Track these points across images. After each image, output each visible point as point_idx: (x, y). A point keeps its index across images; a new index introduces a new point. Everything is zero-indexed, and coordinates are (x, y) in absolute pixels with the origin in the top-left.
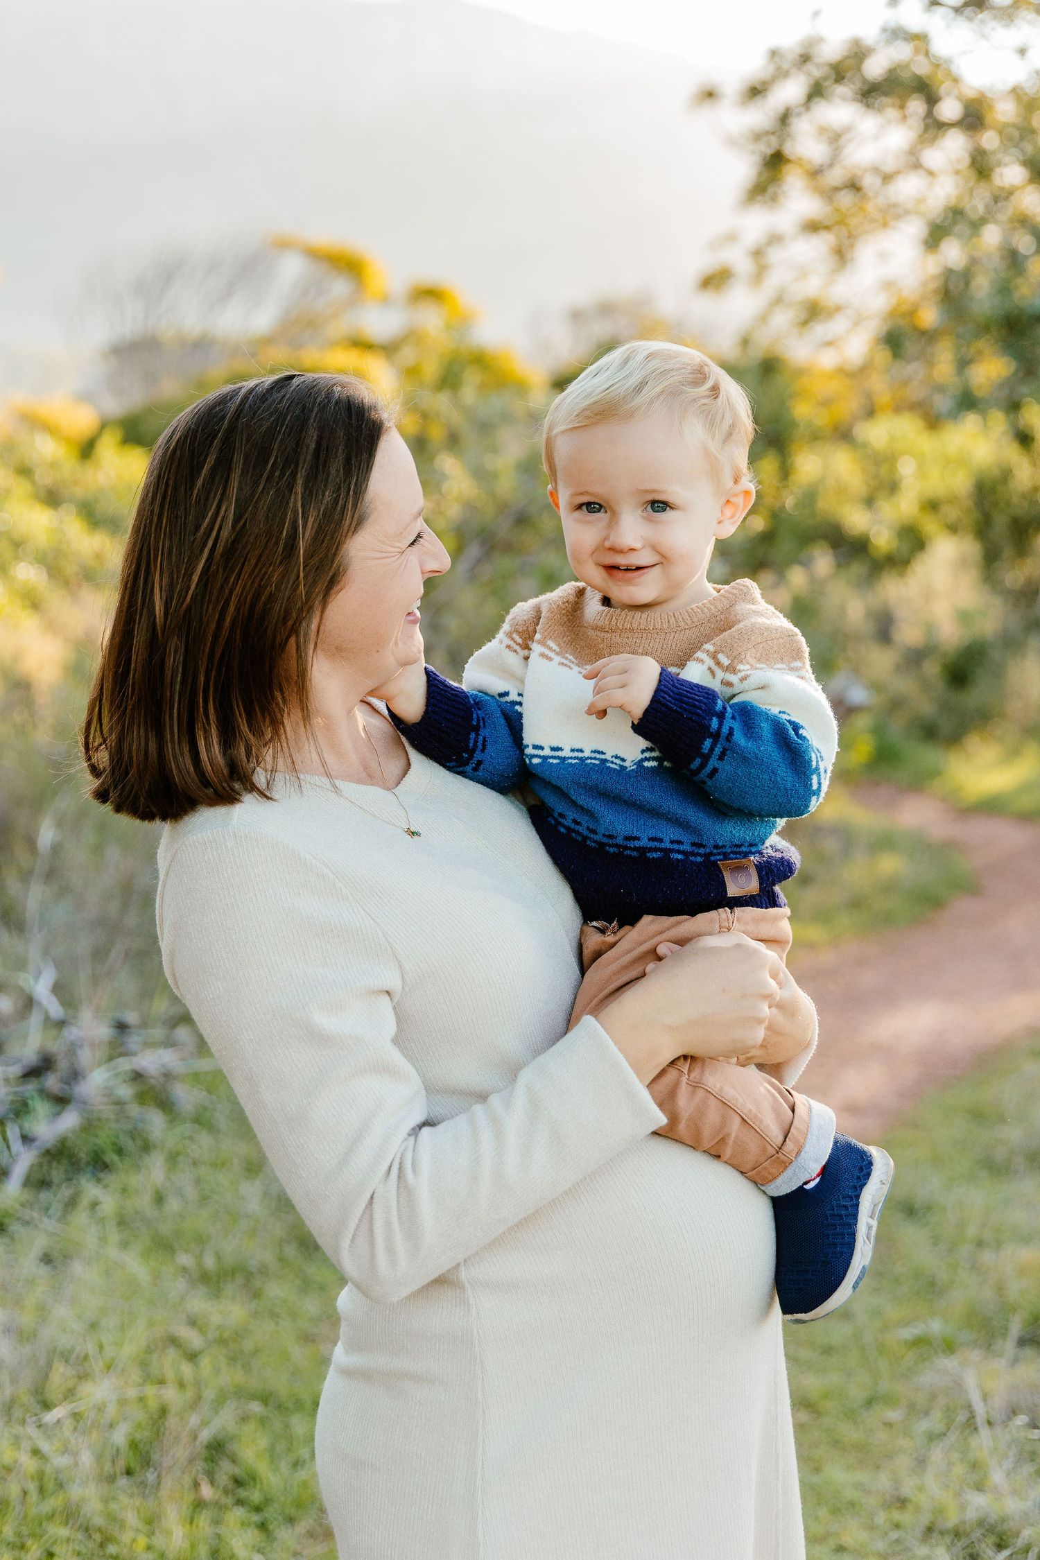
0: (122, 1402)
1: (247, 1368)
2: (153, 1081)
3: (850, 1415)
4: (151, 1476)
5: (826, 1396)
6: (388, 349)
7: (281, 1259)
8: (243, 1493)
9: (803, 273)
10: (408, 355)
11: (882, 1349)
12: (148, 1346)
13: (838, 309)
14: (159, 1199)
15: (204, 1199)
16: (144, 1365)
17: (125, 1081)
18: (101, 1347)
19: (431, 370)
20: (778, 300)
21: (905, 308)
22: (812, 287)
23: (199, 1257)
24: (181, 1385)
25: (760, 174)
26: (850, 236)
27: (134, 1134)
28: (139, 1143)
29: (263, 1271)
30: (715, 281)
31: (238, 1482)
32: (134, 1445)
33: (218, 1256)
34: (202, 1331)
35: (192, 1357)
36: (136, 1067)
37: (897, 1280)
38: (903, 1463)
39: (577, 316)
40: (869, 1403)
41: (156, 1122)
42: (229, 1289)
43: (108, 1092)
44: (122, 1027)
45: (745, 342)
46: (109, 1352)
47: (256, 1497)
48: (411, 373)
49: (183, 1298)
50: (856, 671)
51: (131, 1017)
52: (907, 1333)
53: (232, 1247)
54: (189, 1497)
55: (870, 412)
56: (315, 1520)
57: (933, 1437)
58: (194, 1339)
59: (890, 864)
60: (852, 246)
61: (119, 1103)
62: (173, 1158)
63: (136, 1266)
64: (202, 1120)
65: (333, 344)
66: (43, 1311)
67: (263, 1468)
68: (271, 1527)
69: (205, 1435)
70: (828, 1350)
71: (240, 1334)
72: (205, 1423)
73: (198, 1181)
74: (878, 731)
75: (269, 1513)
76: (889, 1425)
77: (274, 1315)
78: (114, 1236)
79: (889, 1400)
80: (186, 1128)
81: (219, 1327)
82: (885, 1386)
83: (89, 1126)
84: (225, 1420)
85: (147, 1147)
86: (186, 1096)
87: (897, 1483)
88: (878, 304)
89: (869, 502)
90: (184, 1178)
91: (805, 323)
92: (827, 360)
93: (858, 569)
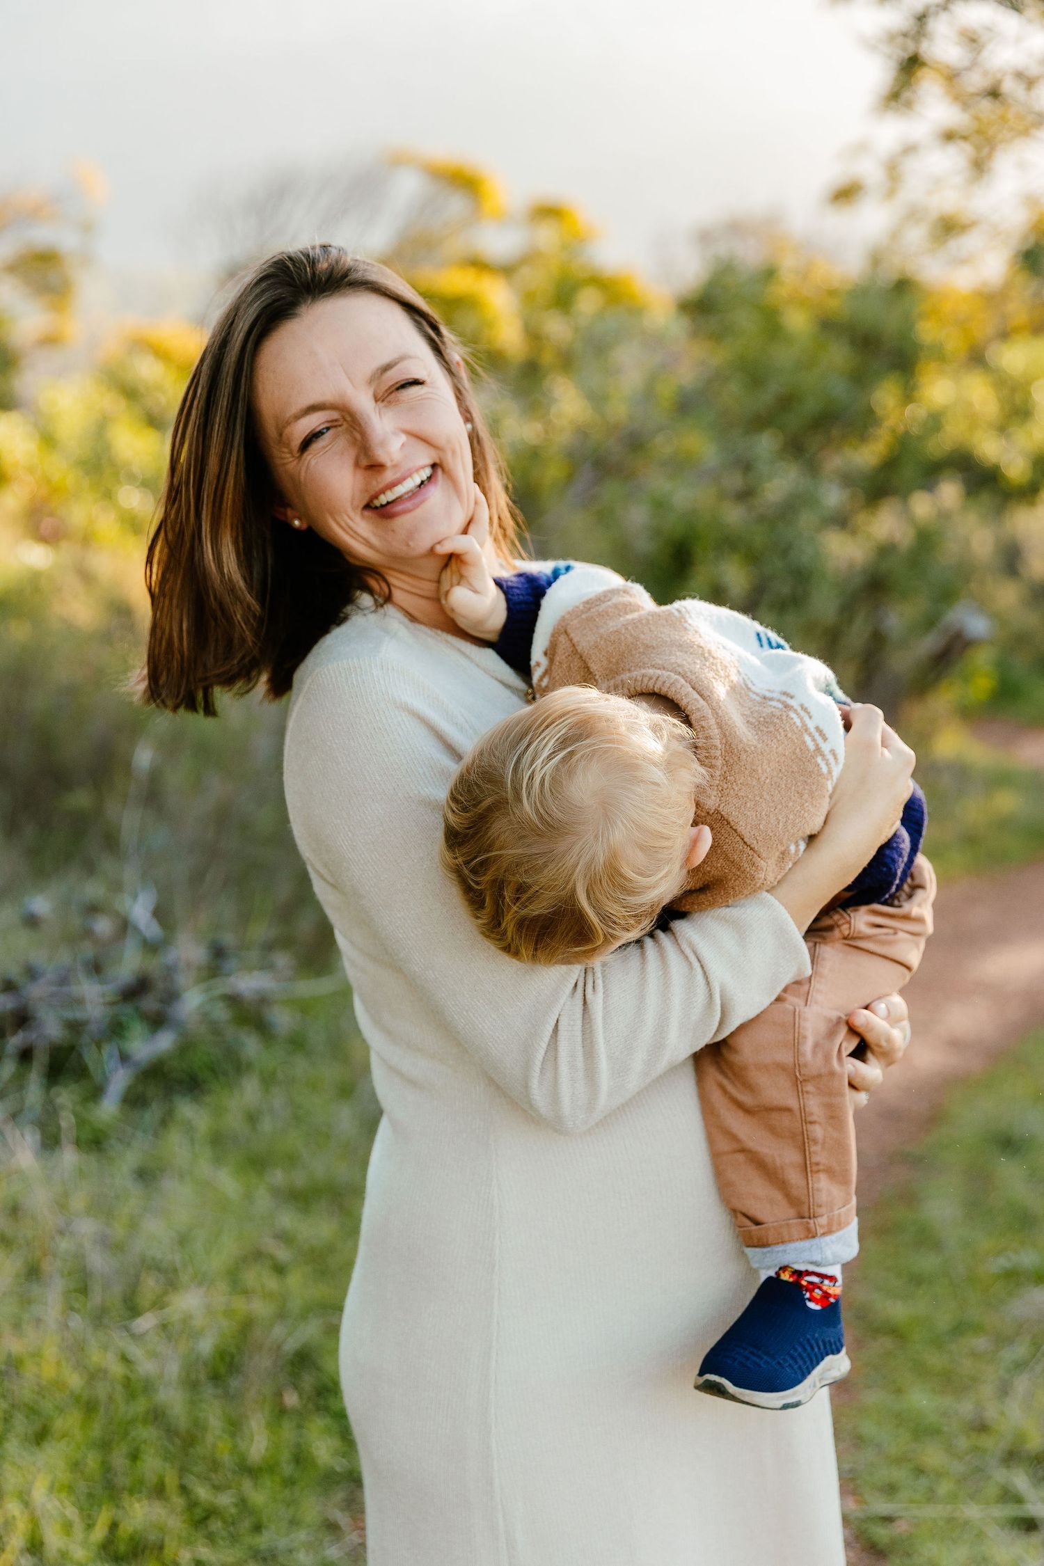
0: (210, 1311)
2: (249, 1005)
3: (937, 1342)
4: (236, 1382)
5: (913, 1323)
6: (508, 271)
8: (325, 1402)
9: (937, 185)
10: (526, 276)
11: (973, 1280)
12: (238, 1258)
13: (973, 224)
14: (252, 1118)
15: (296, 1119)
16: (232, 1276)
17: (221, 1004)
18: (190, 1259)
20: (911, 216)
22: (948, 200)
23: (290, 1175)
24: (266, 1296)
25: (896, 80)
26: (989, 146)
27: (228, 1055)
28: (233, 1063)
30: (846, 194)
31: (323, 1391)
32: (220, 1354)
33: (309, 1174)
34: (290, 1245)
35: (280, 1270)
36: (231, 989)
37: (991, 1212)
38: (987, 1390)
39: (705, 237)
40: (960, 1329)
41: (251, 1046)
42: (318, 1206)
43: (204, 1015)
44: (219, 951)
45: (876, 259)
49: (271, 1215)
51: (228, 939)
53: (326, 1166)
54: (272, 1404)
55: (1005, 335)
57: (1019, 1366)
58: (283, 1254)
59: (1007, 802)
60: (991, 156)
61: (214, 1025)
62: (268, 1081)
63: (228, 1182)
64: (297, 1043)
65: (450, 264)
66: (133, 1225)
69: (291, 1345)
70: (916, 1279)
72: (290, 1334)
73: (291, 1102)
74: (1002, 666)
76: (975, 1353)
78: (206, 1154)
79: (977, 1329)
80: (281, 1050)
81: (309, 1241)
82: (972, 1314)
83: (185, 1046)
84: (312, 1332)
85: (241, 1068)
86: (282, 1019)
88: (1019, 219)
89: (1002, 429)
90: (278, 1099)
91: (939, 239)
92: (963, 280)
93: (985, 498)
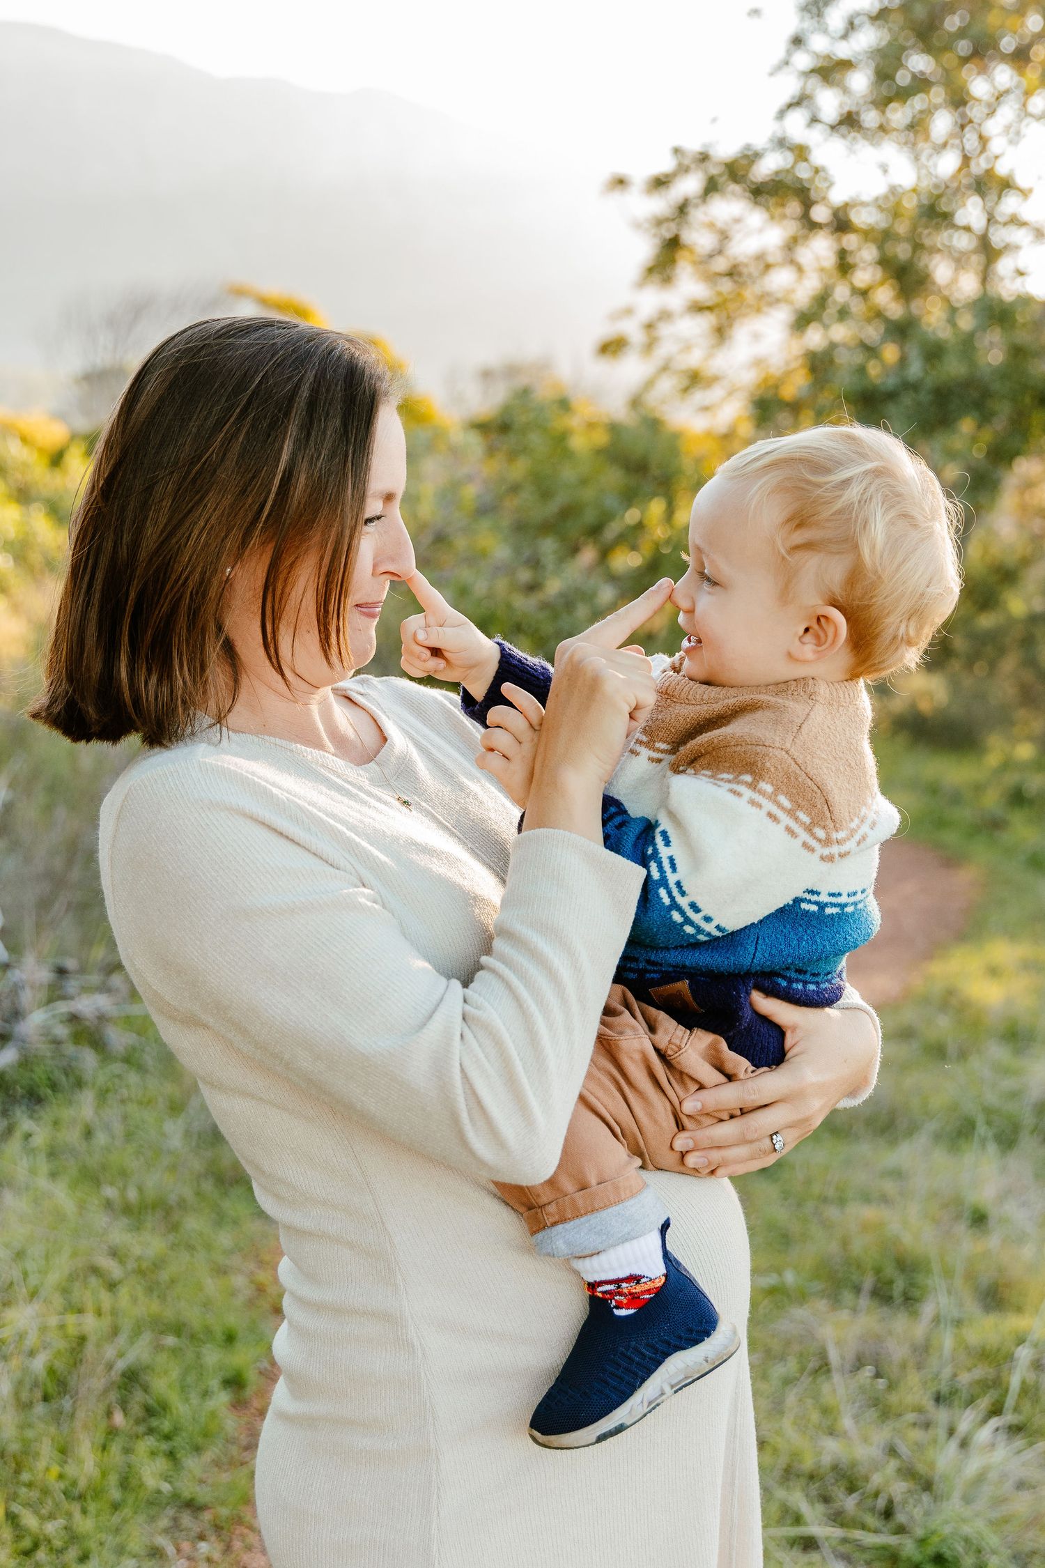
0: (43, 1329)
1: (163, 1298)
2: (87, 1023)
4: (67, 1403)
7: (198, 1194)
8: (154, 1423)
9: (687, 347)
12: (71, 1275)
13: (716, 379)
14: (88, 1134)
15: (129, 1136)
16: (65, 1291)
17: (61, 1022)
18: (25, 1274)
20: (665, 368)
21: (771, 383)
22: (694, 359)
23: (123, 1190)
24: (99, 1313)
26: (729, 317)
27: (67, 1070)
28: (72, 1079)
29: (182, 1204)
30: (612, 347)
31: (150, 1411)
32: (52, 1373)
33: (140, 1189)
34: (122, 1262)
35: (112, 1286)
36: (72, 1010)
39: (486, 374)
41: (88, 1060)
42: (150, 1222)
43: (46, 1032)
44: (61, 972)
45: (636, 402)
46: (33, 1280)
47: (166, 1426)
49: (105, 1229)
51: (71, 963)
53: (156, 1181)
54: (102, 1426)
56: (220, 1450)
57: (787, 1382)
58: (114, 1269)
60: (730, 326)
61: (57, 1042)
62: (103, 1095)
63: (62, 1196)
64: (131, 1060)
67: (174, 1398)
68: (178, 1456)
69: (121, 1365)
71: (158, 1264)
72: (121, 1355)
73: (125, 1118)
75: (178, 1441)
77: (190, 1248)
78: (44, 1167)
80: (117, 1068)
81: (139, 1258)
83: (26, 1062)
84: (139, 1352)
85: (79, 1084)
86: (118, 1038)
88: (748, 378)
90: (112, 1113)
91: (686, 390)
92: (701, 425)
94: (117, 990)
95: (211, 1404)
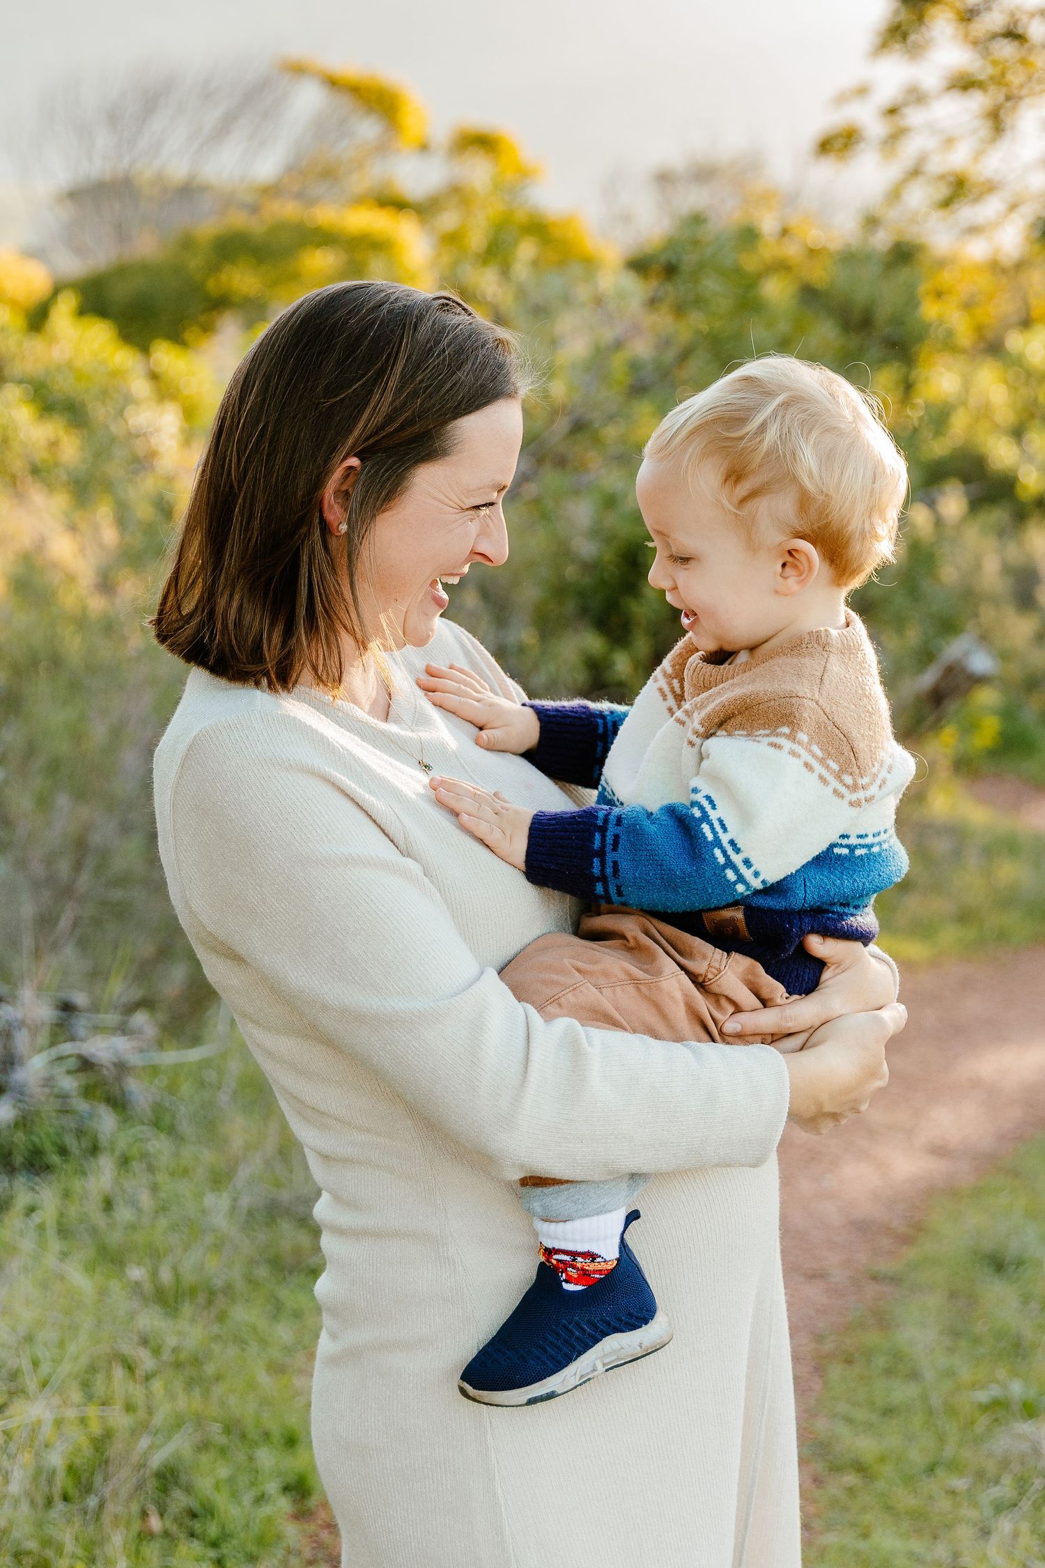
0: (59, 1423)
1: (206, 1395)
2: (104, 1072)
3: (909, 1480)
4: (92, 1503)
5: (882, 1459)
6: (423, 210)
7: (251, 1281)
8: (197, 1526)
9: (948, 142)
10: (448, 220)
11: (951, 1410)
12: (91, 1365)
13: (990, 187)
14: (108, 1206)
15: (161, 1210)
16: (86, 1386)
17: (69, 1070)
18: (36, 1364)
19: (477, 239)
20: (915, 172)
22: (958, 159)
23: (154, 1274)
24: (129, 1408)
25: (897, 12)
26: (1008, 98)
27: (80, 1133)
28: (85, 1143)
29: (228, 1290)
30: (837, 144)
31: (192, 1514)
32: (71, 1469)
33: (175, 1269)
34: (155, 1352)
35: (144, 1378)
36: (84, 1054)
37: (976, 1341)
38: (965, 1534)
39: (664, 179)
40: (931, 1469)
41: (106, 1122)
42: (187, 1309)
43: (48, 1082)
44: (67, 1008)
45: (872, 222)
46: (45, 1368)
47: (213, 1530)
48: (452, 240)
49: (132, 1316)
50: (984, 638)
51: (80, 999)
52: (983, 1396)
53: (195, 1263)
54: (136, 1526)
55: (1026, 321)
57: (999, 1508)
58: (146, 1360)
59: (1009, 872)
60: (1011, 110)
61: (64, 1096)
62: (124, 1162)
63: (80, 1281)
64: (161, 1121)
65: (358, 201)
67: (221, 1501)
69: (156, 1461)
70: (888, 1412)
71: (199, 1358)
72: (156, 1447)
73: (155, 1189)
74: (1008, 713)
75: (226, 1549)
76: (953, 1493)
77: (240, 1341)
78: (55, 1245)
79: (954, 1467)
80: (141, 1130)
81: (175, 1350)
82: (949, 1451)
83: (24, 1122)
84: (179, 1446)
85: (95, 1150)
86: (142, 1092)
87: (956, 1555)
89: (1018, 433)
90: (138, 1185)
91: (946, 203)
92: (977, 250)
93: (998, 515)
94: (140, 1032)
95: (266, 1510)
